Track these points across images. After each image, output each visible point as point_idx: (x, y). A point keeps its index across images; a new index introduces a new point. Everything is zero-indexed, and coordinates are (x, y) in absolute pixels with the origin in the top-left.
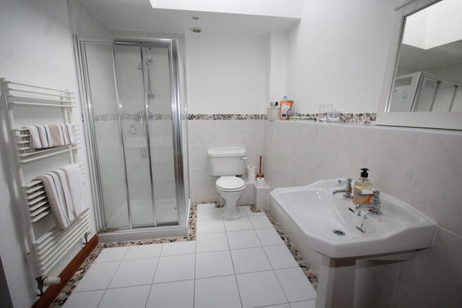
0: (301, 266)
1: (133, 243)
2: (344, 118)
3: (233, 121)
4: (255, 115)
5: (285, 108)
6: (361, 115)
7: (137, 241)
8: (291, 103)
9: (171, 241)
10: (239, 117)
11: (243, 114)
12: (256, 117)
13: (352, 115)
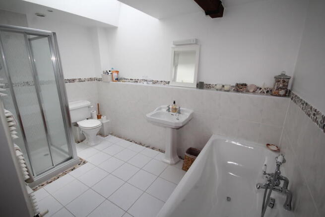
0: (147, 147)
1: (43, 185)
2: (155, 82)
3: (76, 83)
4: (90, 78)
5: (115, 75)
6: (162, 81)
7: (45, 183)
8: (117, 72)
9: (72, 170)
10: (80, 80)
11: (82, 78)
12: (91, 79)
13: (158, 81)
